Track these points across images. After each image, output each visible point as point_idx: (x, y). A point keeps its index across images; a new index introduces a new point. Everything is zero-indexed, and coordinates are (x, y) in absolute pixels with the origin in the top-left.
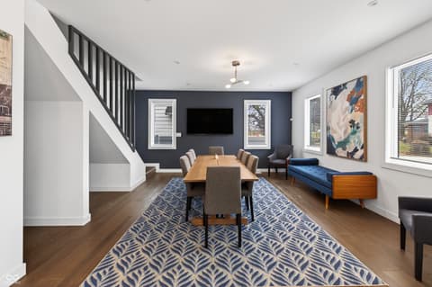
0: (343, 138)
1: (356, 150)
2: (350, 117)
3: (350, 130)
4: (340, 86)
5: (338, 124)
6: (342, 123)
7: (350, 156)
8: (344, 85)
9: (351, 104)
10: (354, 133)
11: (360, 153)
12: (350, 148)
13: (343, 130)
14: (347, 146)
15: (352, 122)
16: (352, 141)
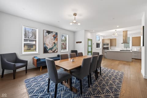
0: (51, 47)
1: (55, 50)
2: (54, 41)
3: (54, 45)
4: (50, 31)
5: (49, 43)
6: (51, 43)
7: (54, 52)
8: (52, 32)
9: (54, 38)
10: (55, 46)
11: (56, 51)
12: (53, 50)
13: (51, 45)
14: (53, 49)
15: (54, 43)
16: (54, 48)
